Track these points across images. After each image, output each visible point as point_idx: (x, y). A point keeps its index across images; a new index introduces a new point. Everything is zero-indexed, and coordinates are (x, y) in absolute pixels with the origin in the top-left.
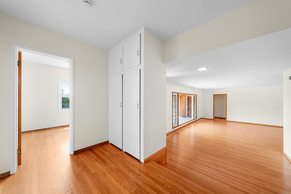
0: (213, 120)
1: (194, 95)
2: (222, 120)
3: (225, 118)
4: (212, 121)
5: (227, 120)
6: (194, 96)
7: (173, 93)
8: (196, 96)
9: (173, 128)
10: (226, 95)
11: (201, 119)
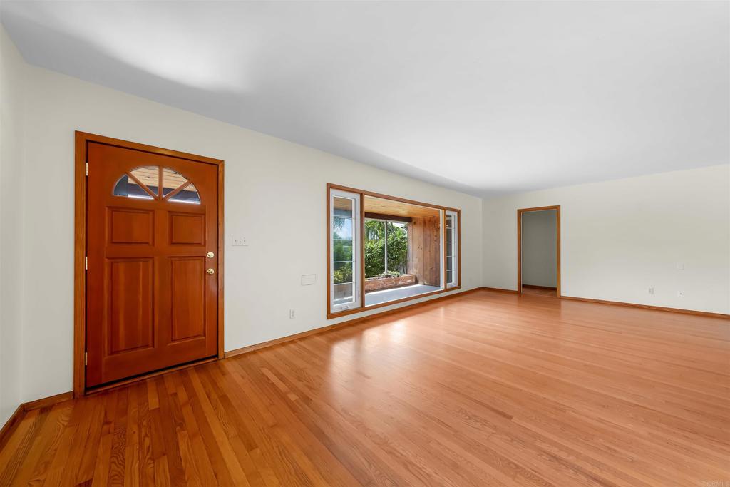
0: (518, 293)
1: (445, 209)
2: (547, 295)
3: (555, 289)
4: (515, 297)
5: (563, 294)
6: (448, 213)
7: (330, 186)
8: (459, 212)
9: (330, 316)
10: (557, 208)
11: (482, 292)
